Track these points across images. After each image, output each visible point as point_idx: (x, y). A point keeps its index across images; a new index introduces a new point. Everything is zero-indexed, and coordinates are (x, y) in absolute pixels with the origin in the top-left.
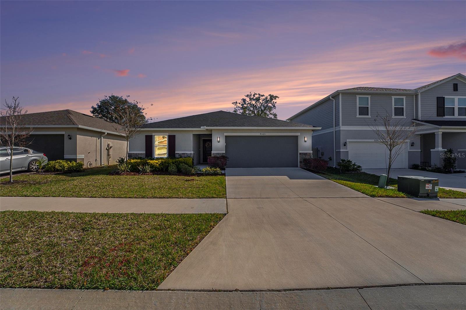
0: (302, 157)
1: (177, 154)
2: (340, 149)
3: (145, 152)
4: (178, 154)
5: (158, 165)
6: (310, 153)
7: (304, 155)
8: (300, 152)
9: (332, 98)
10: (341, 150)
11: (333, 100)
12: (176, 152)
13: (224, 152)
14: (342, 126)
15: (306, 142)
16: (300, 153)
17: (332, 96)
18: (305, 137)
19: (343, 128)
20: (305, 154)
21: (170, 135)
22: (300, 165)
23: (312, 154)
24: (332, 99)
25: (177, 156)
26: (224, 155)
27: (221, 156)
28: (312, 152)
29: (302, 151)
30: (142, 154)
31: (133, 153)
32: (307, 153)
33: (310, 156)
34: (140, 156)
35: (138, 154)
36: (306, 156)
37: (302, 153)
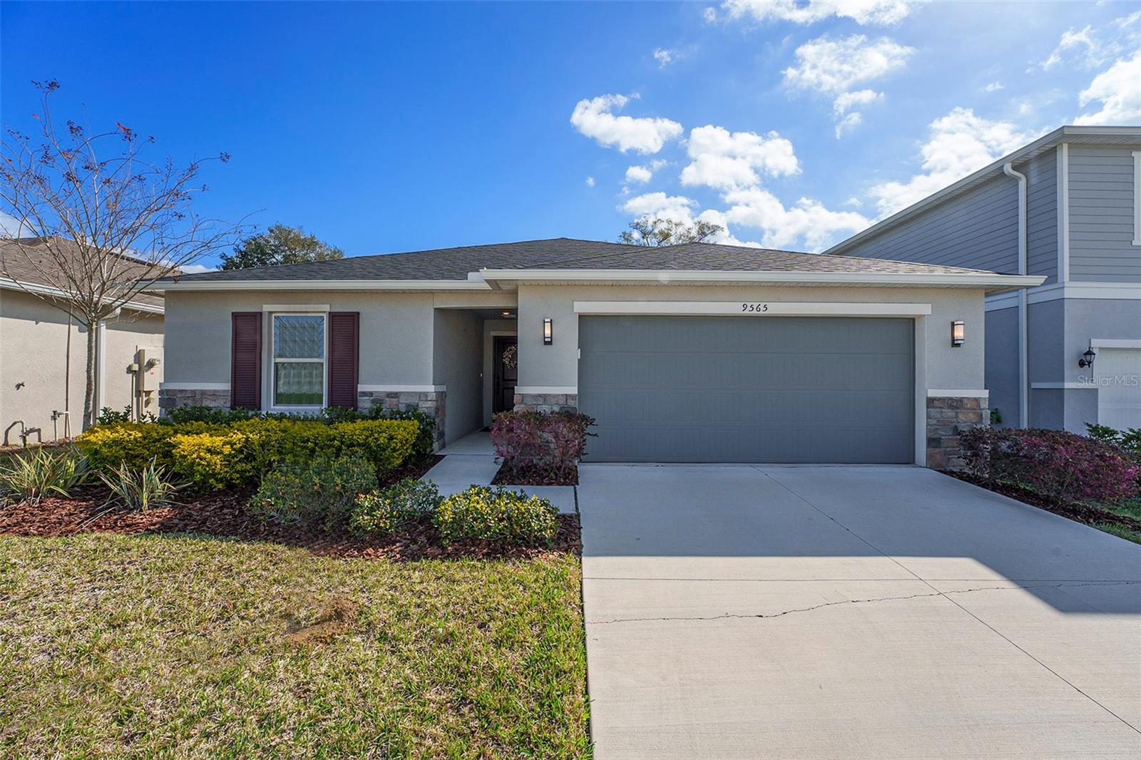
0: (939, 416)
1: (364, 394)
2: (1062, 380)
3: (227, 386)
4: (371, 394)
5: (217, 459)
6: (977, 400)
7: (951, 407)
8: (932, 393)
9: (1014, 168)
10: (1068, 385)
11: (1016, 180)
12: (361, 388)
13: (574, 390)
14: (1071, 280)
15: (959, 345)
16: (931, 402)
17: (1012, 162)
18: (953, 325)
19: (1073, 290)
20: (956, 404)
21: (335, 310)
22: (929, 457)
23: (985, 405)
24: (1016, 173)
25: (365, 404)
26: (572, 403)
27: (556, 409)
28: (985, 394)
29: (940, 388)
30: (219, 396)
31: (179, 391)
32: (965, 401)
33: (979, 411)
34: (209, 402)
35: (202, 394)
36: (961, 416)
37: (940, 399)
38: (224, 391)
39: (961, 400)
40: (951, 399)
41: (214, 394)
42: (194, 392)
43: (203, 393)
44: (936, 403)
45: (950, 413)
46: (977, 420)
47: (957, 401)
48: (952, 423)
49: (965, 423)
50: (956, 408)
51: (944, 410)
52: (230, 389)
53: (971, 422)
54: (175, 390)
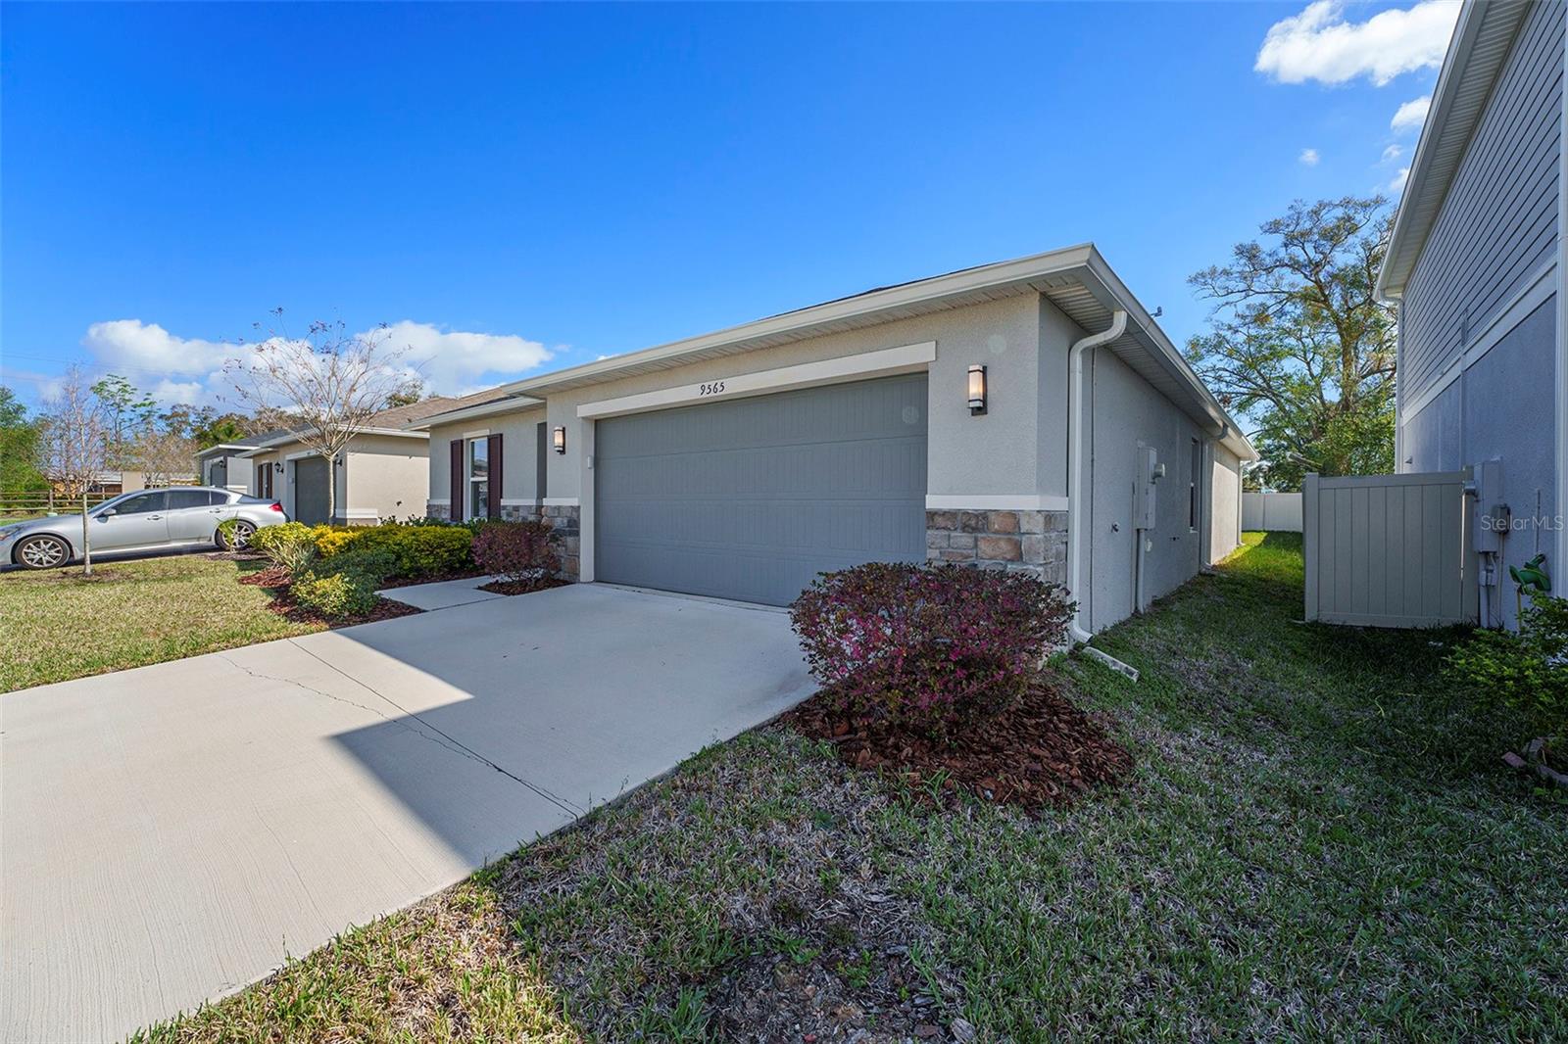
0: (944, 543)
1: (503, 508)
4: (506, 508)
6: (1016, 515)
8: (934, 502)
12: (502, 502)
20: (975, 522)
21: (492, 433)
25: (504, 517)
29: (951, 492)
30: (447, 509)
31: (433, 505)
32: (992, 517)
33: (1017, 537)
34: (443, 514)
36: (982, 545)
37: (944, 514)
38: (448, 506)
39: (983, 516)
40: (966, 513)
42: (438, 506)
43: (441, 507)
44: (939, 521)
45: (963, 539)
46: (1013, 554)
47: (977, 516)
48: (967, 557)
49: (991, 559)
50: (975, 529)
51: (953, 534)
52: (450, 504)
53: (1004, 558)
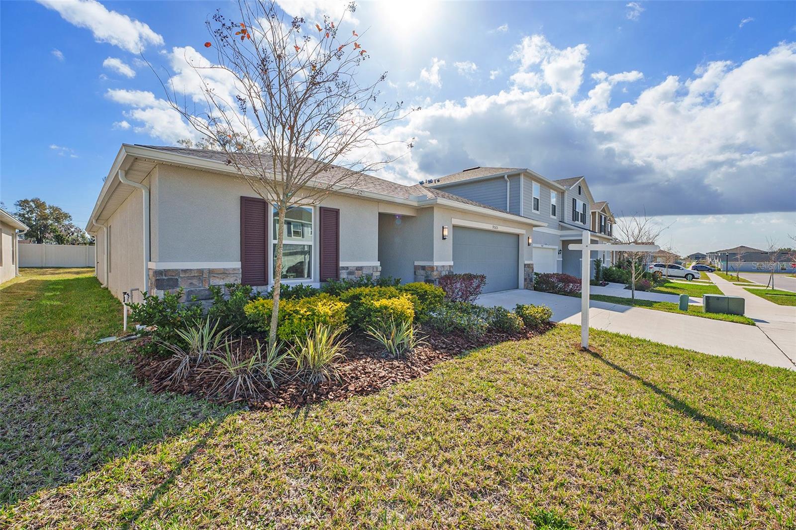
1: (343, 268)
3: (238, 265)
4: (348, 269)
6: (532, 264)
11: (507, 182)
12: (342, 264)
13: (452, 264)
16: (524, 266)
17: (507, 175)
18: (528, 238)
21: (323, 205)
22: (524, 285)
24: (507, 179)
25: (344, 276)
29: (527, 259)
30: (229, 274)
31: (182, 270)
34: (218, 280)
35: (209, 273)
37: (527, 265)
38: (234, 269)
41: (224, 273)
42: (201, 271)
43: (211, 272)
45: (528, 269)
52: (240, 267)
54: (177, 270)
